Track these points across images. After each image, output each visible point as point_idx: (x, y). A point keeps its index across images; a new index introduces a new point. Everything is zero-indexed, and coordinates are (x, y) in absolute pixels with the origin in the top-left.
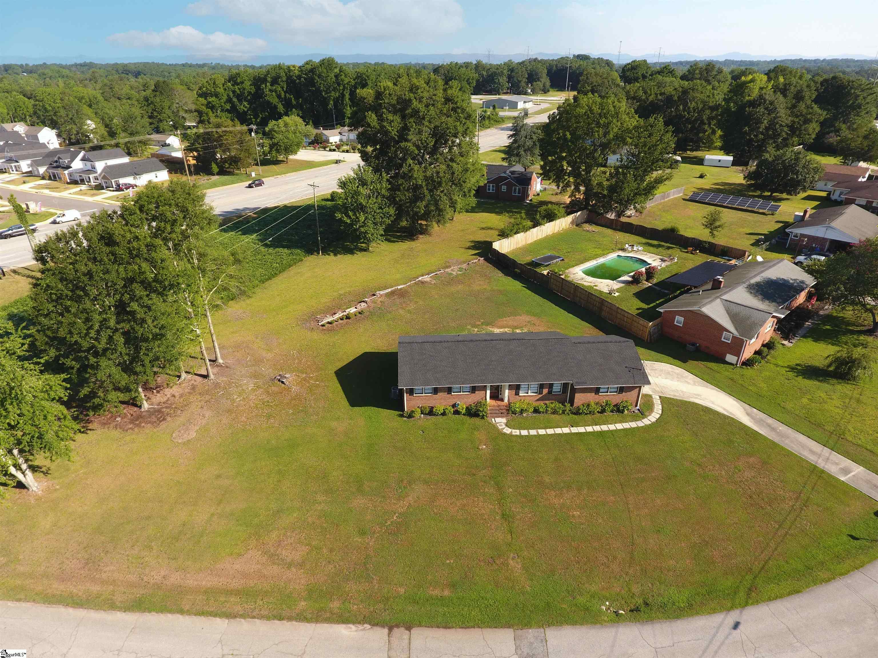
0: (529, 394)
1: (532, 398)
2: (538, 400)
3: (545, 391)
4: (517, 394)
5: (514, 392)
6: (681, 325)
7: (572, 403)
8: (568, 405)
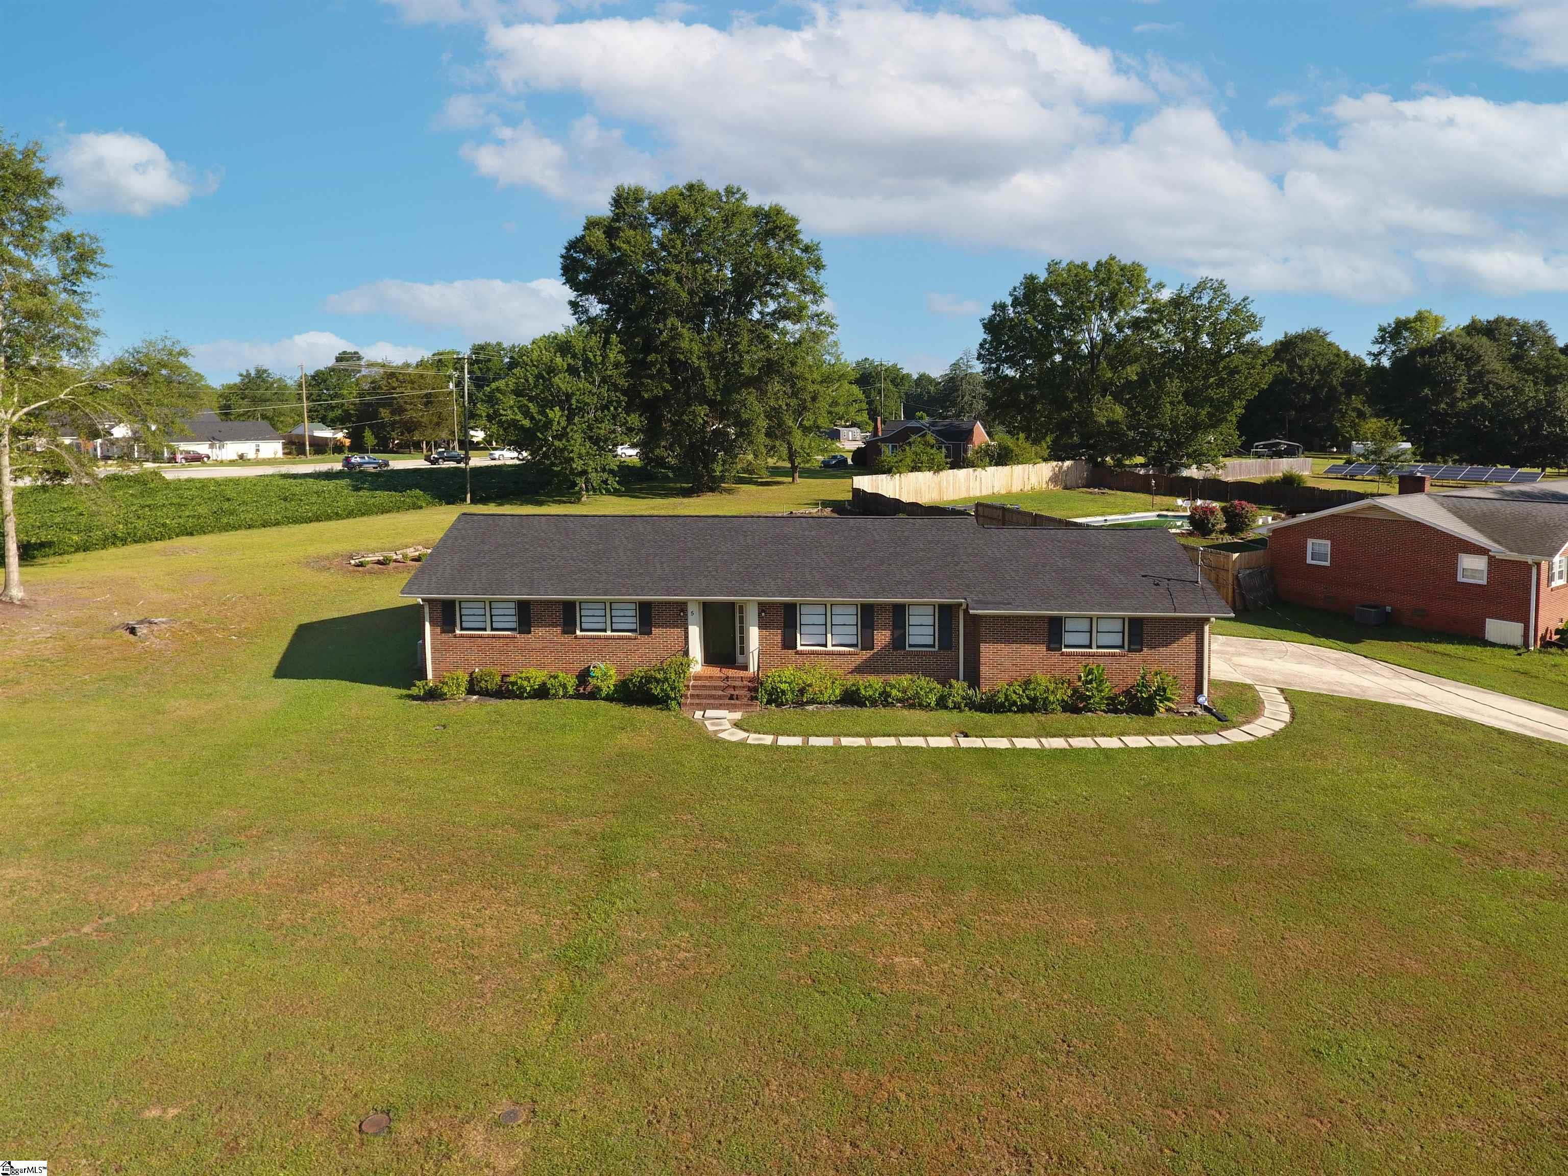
0: (830, 648)
1: (838, 661)
2: (859, 670)
3: (882, 637)
4: (789, 643)
5: (777, 636)
6: (1328, 564)
7: (973, 679)
8: (959, 687)
